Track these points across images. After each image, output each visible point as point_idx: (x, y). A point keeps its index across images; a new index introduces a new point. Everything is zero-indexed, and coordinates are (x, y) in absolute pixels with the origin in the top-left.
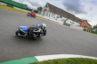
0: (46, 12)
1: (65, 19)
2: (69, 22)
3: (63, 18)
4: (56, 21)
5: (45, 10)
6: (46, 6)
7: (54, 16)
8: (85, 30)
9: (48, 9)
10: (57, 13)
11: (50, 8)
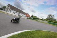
0: (8, 10)
1: (19, 13)
2: (21, 15)
3: (18, 13)
4: (14, 14)
5: (8, 8)
6: (8, 6)
7: (13, 12)
8: (28, 18)
9: (9, 7)
10: (15, 10)
11: (10, 7)
